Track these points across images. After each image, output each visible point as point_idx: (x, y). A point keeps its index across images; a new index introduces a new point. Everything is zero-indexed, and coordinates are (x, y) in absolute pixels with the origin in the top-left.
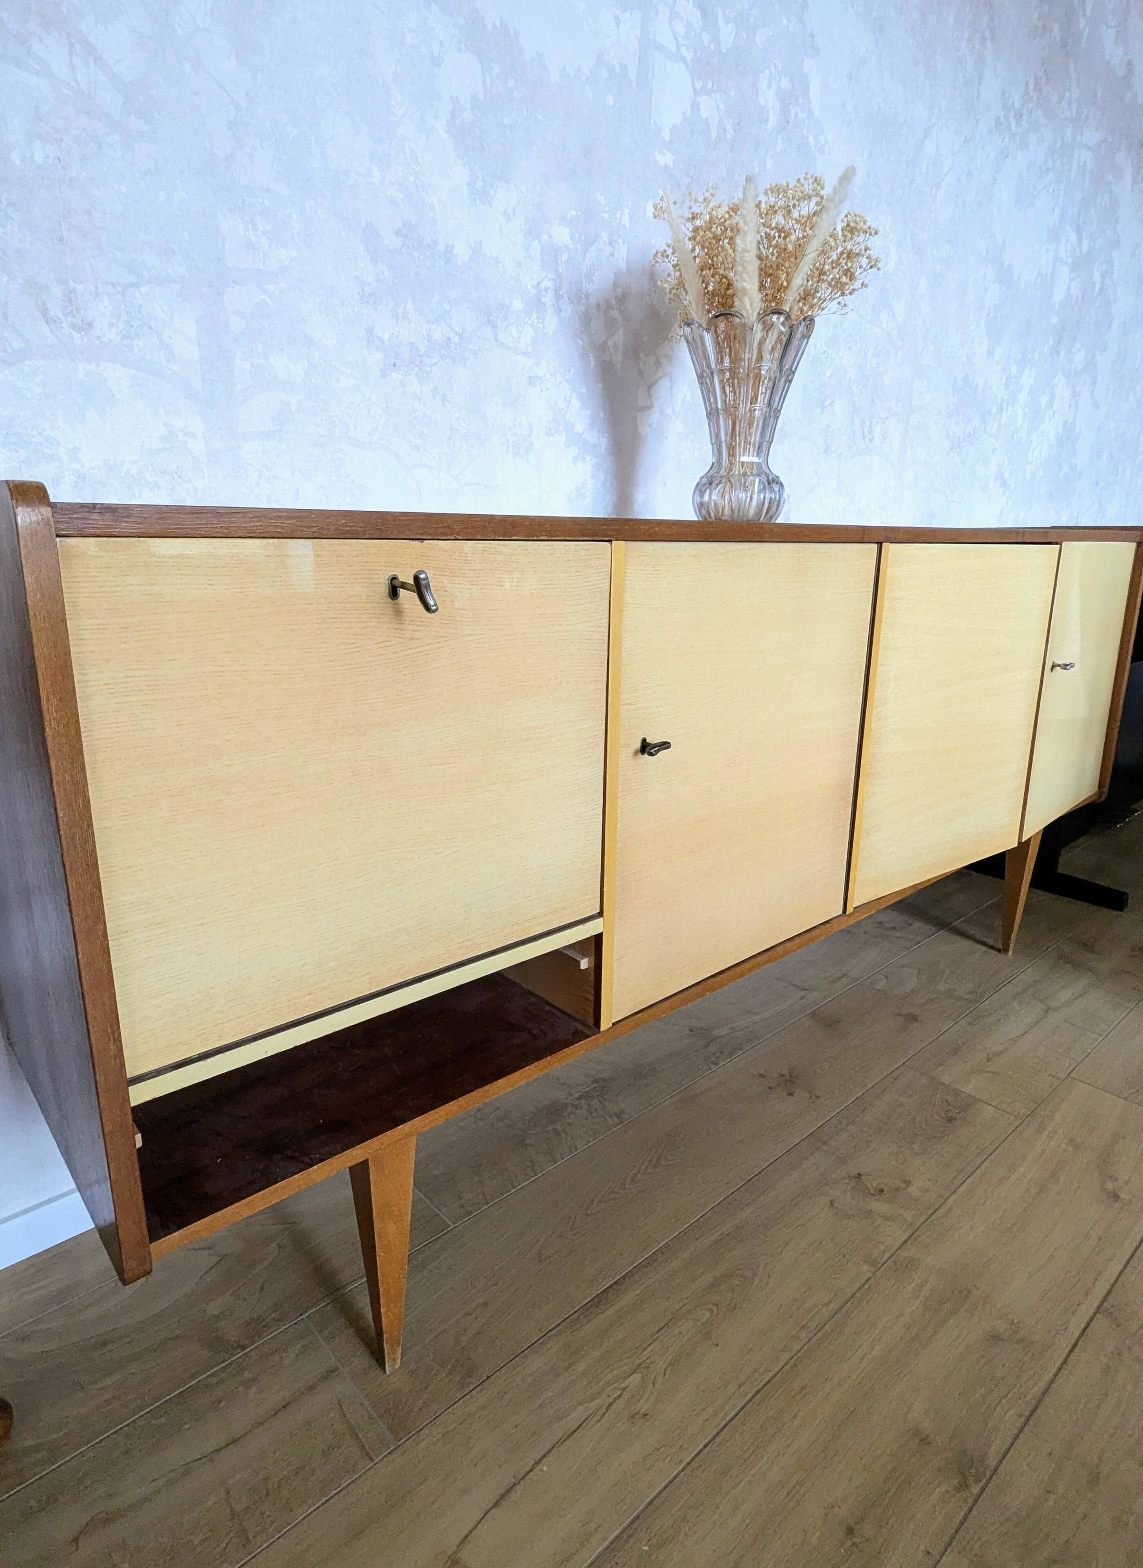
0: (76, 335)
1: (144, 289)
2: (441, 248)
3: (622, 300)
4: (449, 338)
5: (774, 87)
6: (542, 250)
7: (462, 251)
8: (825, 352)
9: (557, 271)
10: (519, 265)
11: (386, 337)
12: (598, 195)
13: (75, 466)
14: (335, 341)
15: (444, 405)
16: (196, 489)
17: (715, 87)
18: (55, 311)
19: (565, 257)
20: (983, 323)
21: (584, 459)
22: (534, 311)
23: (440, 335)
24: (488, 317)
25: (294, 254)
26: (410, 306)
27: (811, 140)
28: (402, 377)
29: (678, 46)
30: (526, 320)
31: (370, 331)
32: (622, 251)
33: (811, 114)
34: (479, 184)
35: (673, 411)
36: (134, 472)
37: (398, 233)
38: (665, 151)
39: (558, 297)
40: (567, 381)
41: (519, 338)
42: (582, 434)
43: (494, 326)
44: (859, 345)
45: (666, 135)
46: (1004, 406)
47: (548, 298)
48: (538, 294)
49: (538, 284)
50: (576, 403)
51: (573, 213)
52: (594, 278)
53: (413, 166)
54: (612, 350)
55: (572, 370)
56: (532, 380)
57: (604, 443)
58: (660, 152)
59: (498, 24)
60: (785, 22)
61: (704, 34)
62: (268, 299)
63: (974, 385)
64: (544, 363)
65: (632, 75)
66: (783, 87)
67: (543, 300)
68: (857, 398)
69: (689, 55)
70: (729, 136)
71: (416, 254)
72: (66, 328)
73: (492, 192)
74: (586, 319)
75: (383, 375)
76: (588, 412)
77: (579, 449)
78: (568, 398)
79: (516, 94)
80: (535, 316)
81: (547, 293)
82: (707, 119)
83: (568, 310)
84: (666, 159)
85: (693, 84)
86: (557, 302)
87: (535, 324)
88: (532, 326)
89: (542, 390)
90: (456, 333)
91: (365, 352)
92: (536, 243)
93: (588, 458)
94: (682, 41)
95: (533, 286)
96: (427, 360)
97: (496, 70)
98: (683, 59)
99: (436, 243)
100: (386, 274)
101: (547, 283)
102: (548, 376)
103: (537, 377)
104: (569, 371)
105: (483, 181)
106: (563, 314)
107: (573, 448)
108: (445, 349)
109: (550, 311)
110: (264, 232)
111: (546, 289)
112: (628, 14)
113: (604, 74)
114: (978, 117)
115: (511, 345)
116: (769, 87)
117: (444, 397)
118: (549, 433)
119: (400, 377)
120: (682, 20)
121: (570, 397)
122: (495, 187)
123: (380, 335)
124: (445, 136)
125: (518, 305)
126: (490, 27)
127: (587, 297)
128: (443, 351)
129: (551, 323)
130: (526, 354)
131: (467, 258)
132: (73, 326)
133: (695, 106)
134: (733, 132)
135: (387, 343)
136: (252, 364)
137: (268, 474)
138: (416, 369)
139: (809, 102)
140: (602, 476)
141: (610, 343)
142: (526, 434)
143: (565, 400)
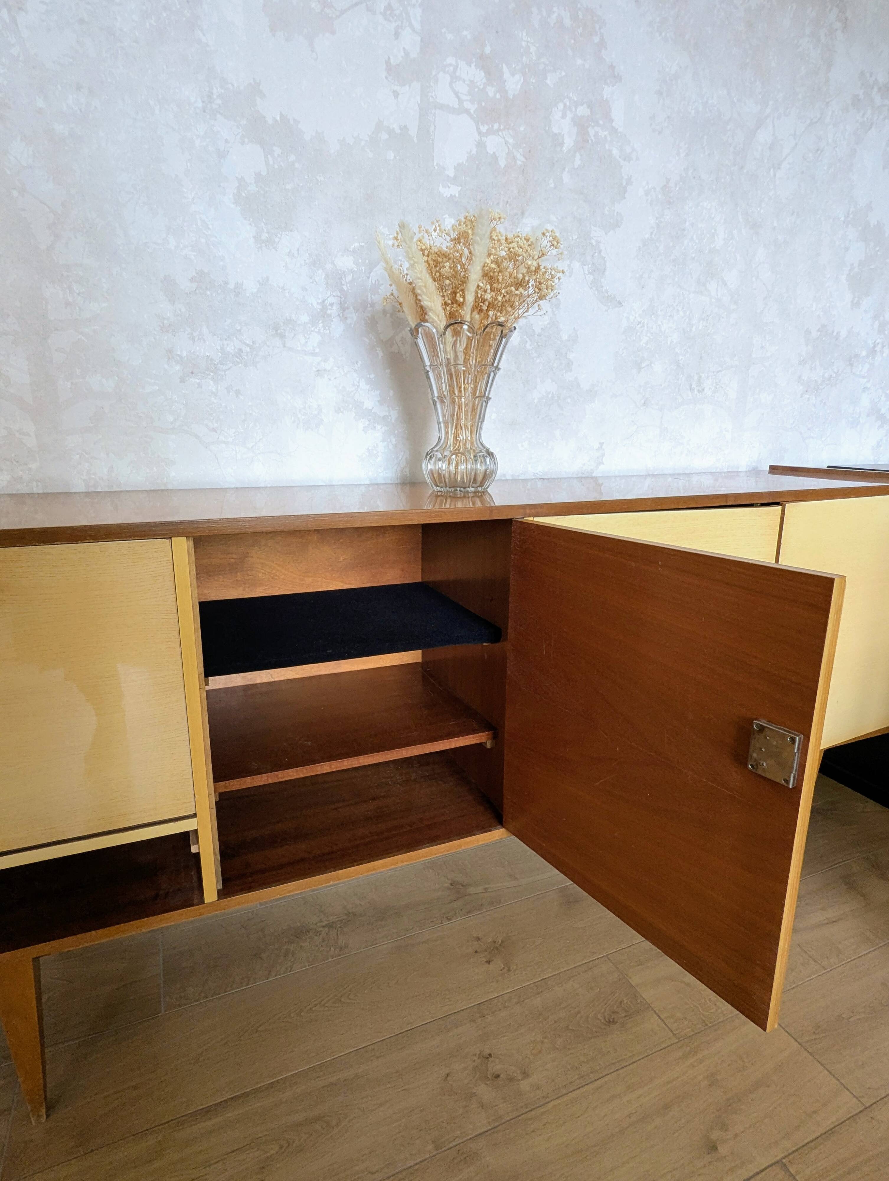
2: (232, 286)
4: (241, 349)
5: (569, 115)
6: (327, 277)
7: (250, 286)
8: (640, 323)
9: (341, 290)
10: (304, 289)
11: (184, 354)
14: (140, 361)
15: (238, 398)
16: (30, 470)
17: (502, 127)
19: (349, 278)
20: (843, 278)
21: (375, 427)
22: (320, 322)
23: (233, 348)
24: (276, 331)
25: (104, 305)
26: (205, 330)
27: (615, 152)
28: (199, 381)
29: (461, 101)
30: (313, 329)
33: (614, 130)
34: (265, 236)
37: (192, 280)
38: (449, 185)
39: (343, 308)
40: (355, 371)
41: (306, 342)
42: (371, 410)
43: (282, 337)
44: (681, 313)
45: (451, 173)
46: (878, 348)
47: (334, 311)
48: (324, 308)
49: (324, 301)
50: (363, 385)
51: (356, 244)
52: (379, 290)
53: (205, 232)
54: (400, 344)
55: (360, 363)
56: (319, 373)
57: (394, 415)
58: (444, 186)
59: (278, 118)
60: (579, 62)
61: (488, 88)
62: (83, 338)
63: (835, 334)
64: (331, 359)
65: (413, 132)
66: (579, 115)
67: (329, 312)
68: (681, 357)
69: (472, 108)
70: (519, 163)
71: (208, 293)
73: (277, 240)
74: (372, 323)
75: (182, 381)
76: (378, 392)
77: (369, 421)
78: (356, 383)
79: (297, 165)
80: (321, 325)
81: (332, 307)
82: (494, 153)
83: (353, 317)
84: (452, 191)
85: (478, 129)
86: (342, 313)
87: (322, 331)
88: (319, 332)
89: (330, 379)
90: (248, 345)
91: (166, 366)
92: (320, 271)
93: (379, 427)
94: (464, 97)
95: (318, 303)
96: (221, 367)
97: (277, 151)
98: (467, 111)
99: (226, 283)
100: (183, 310)
101: (334, 300)
102: (335, 368)
103: (325, 370)
104: (357, 363)
105: (268, 233)
106: (349, 321)
107: (362, 420)
108: (237, 358)
109: (336, 320)
110: (79, 294)
111: (331, 305)
112: (407, 87)
113: (384, 136)
114: (827, 100)
115: (299, 349)
116: (563, 117)
117: (238, 392)
118: (338, 411)
119: (198, 381)
120: (464, 81)
121: (359, 382)
122: (279, 236)
123: (179, 353)
124: (233, 206)
125: (305, 318)
126: (270, 121)
127: (373, 305)
128: (234, 359)
129: (337, 328)
130: (314, 354)
131: (255, 290)
133: (480, 145)
134: (523, 159)
135: (186, 359)
136: (72, 383)
137: (87, 456)
138: (212, 374)
139: (612, 121)
140: (394, 440)
141: (398, 338)
142: (316, 413)
143: (353, 385)
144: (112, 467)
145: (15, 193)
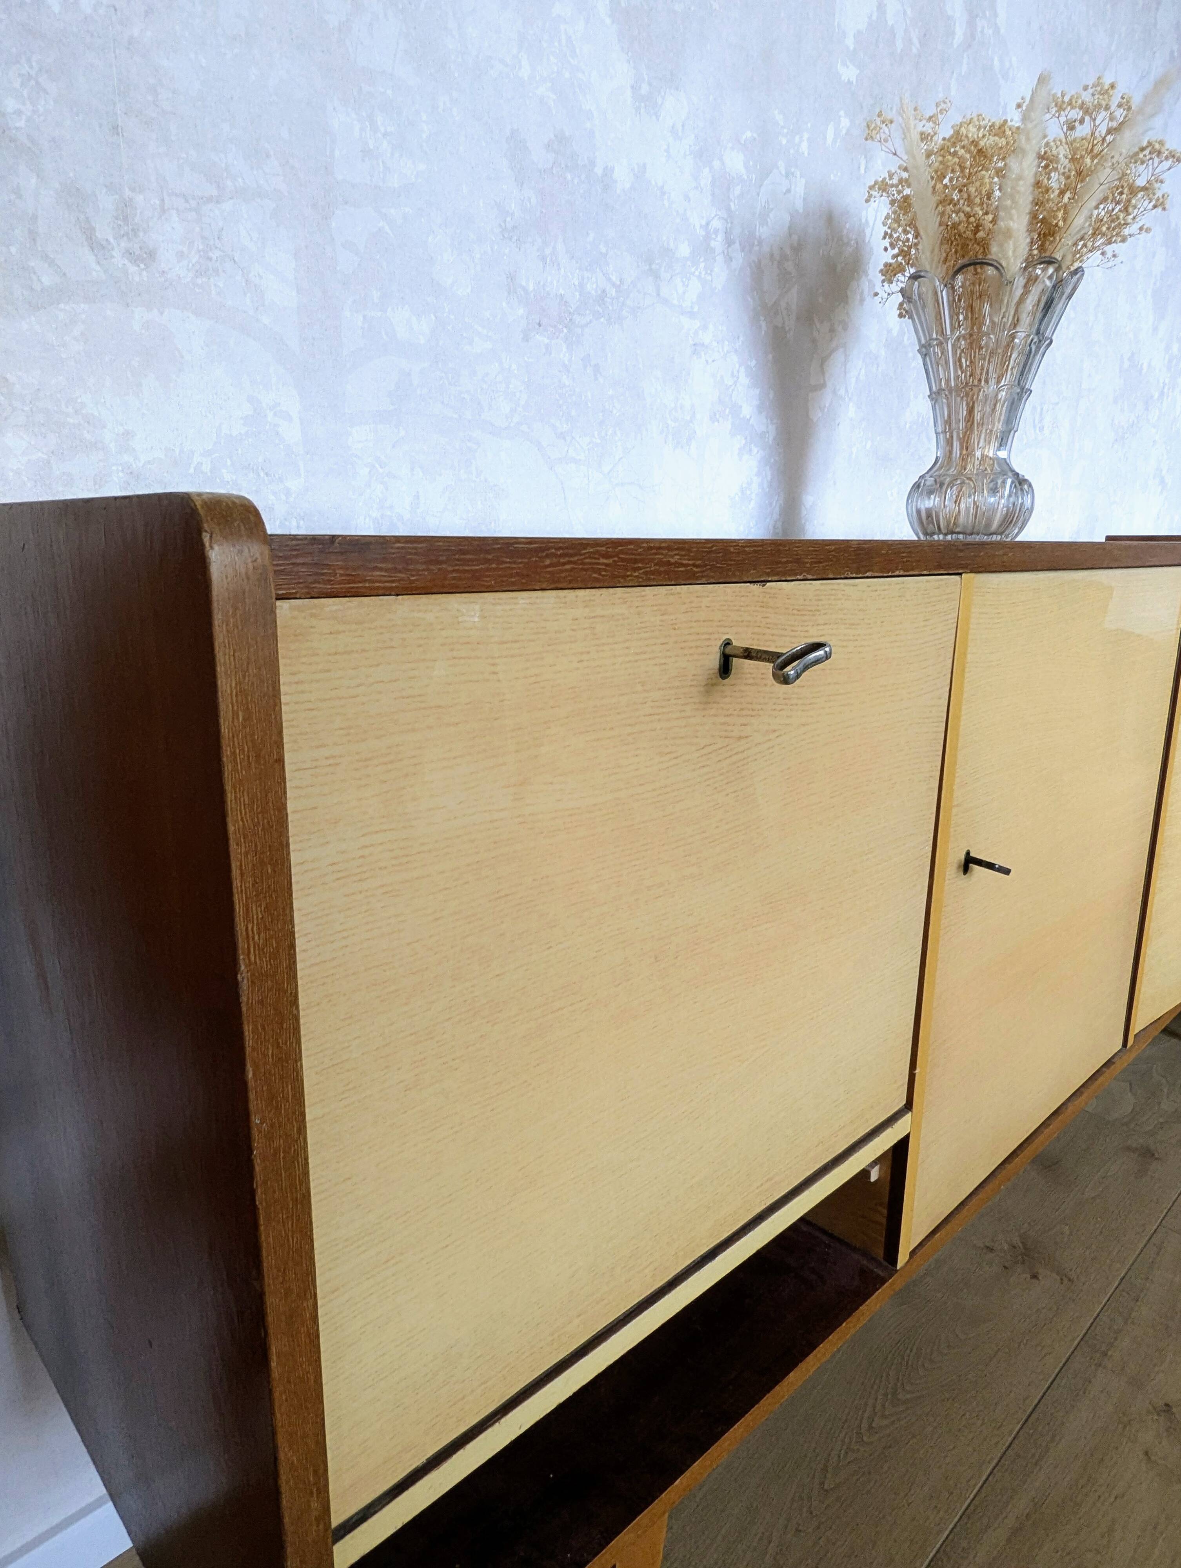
0: (132, 269)
1: (227, 206)
2: (599, 170)
3: (797, 249)
4: (604, 291)
6: (713, 180)
7: (623, 178)
9: (728, 209)
10: (687, 198)
11: (531, 287)
12: (776, 112)
13: (127, 458)
14: (469, 290)
15: (596, 379)
16: (288, 492)
18: (104, 231)
19: (738, 190)
21: (751, 450)
22: (702, 260)
23: (594, 286)
24: (650, 265)
25: (422, 167)
26: (560, 246)
27: (996, 62)
28: (548, 341)
30: (693, 270)
31: (511, 277)
32: (799, 188)
33: (997, 29)
34: (645, 89)
35: (847, 391)
36: (206, 468)
37: (548, 146)
38: (848, 63)
39: (729, 242)
40: (736, 351)
41: (684, 293)
42: (749, 420)
43: (657, 277)
45: (850, 42)
47: (718, 243)
48: (707, 237)
49: (708, 224)
50: (743, 379)
51: (749, 134)
52: (769, 220)
53: (570, 59)
54: (785, 313)
55: (741, 339)
56: (698, 348)
57: (772, 431)
58: (844, 64)
62: (387, 228)
63: (1139, 366)
64: (711, 327)
67: (712, 244)
70: (914, 50)
71: (569, 177)
72: (118, 259)
73: (659, 100)
74: (757, 271)
75: (526, 339)
76: (757, 391)
77: (746, 438)
78: (735, 373)
80: (702, 265)
81: (717, 237)
82: (892, 26)
83: (739, 259)
84: (849, 73)
86: (727, 249)
87: (703, 276)
88: (699, 277)
89: (707, 362)
90: (614, 285)
91: (504, 305)
92: (707, 170)
93: (755, 450)
95: (701, 226)
96: (577, 319)
99: (593, 163)
100: (533, 201)
101: (717, 224)
102: (715, 344)
103: (703, 345)
104: (738, 338)
105: (649, 84)
106: (733, 265)
107: (739, 437)
108: (600, 306)
109: (720, 259)
110: (384, 135)
111: (716, 231)
115: (675, 302)
118: (713, 418)
119: (546, 341)
121: (738, 372)
122: (663, 94)
123: (524, 283)
124: (608, 21)
125: (684, 250)
127: (760, 243)
128: (598, 308)
129: (720, 275)
130: (692, 315)
131: (627, 186)
132: (128, 253)
133: (881, 8)
134: (918, 46)
135: (532, 295)
136: (364, 317)
137: (381, 470)
138: (565, 330)
139: (996, 15)
140: (769, 474)
141: (783, 304)
142: (688, 418)
143: (733, 375)
144: (417, 497)
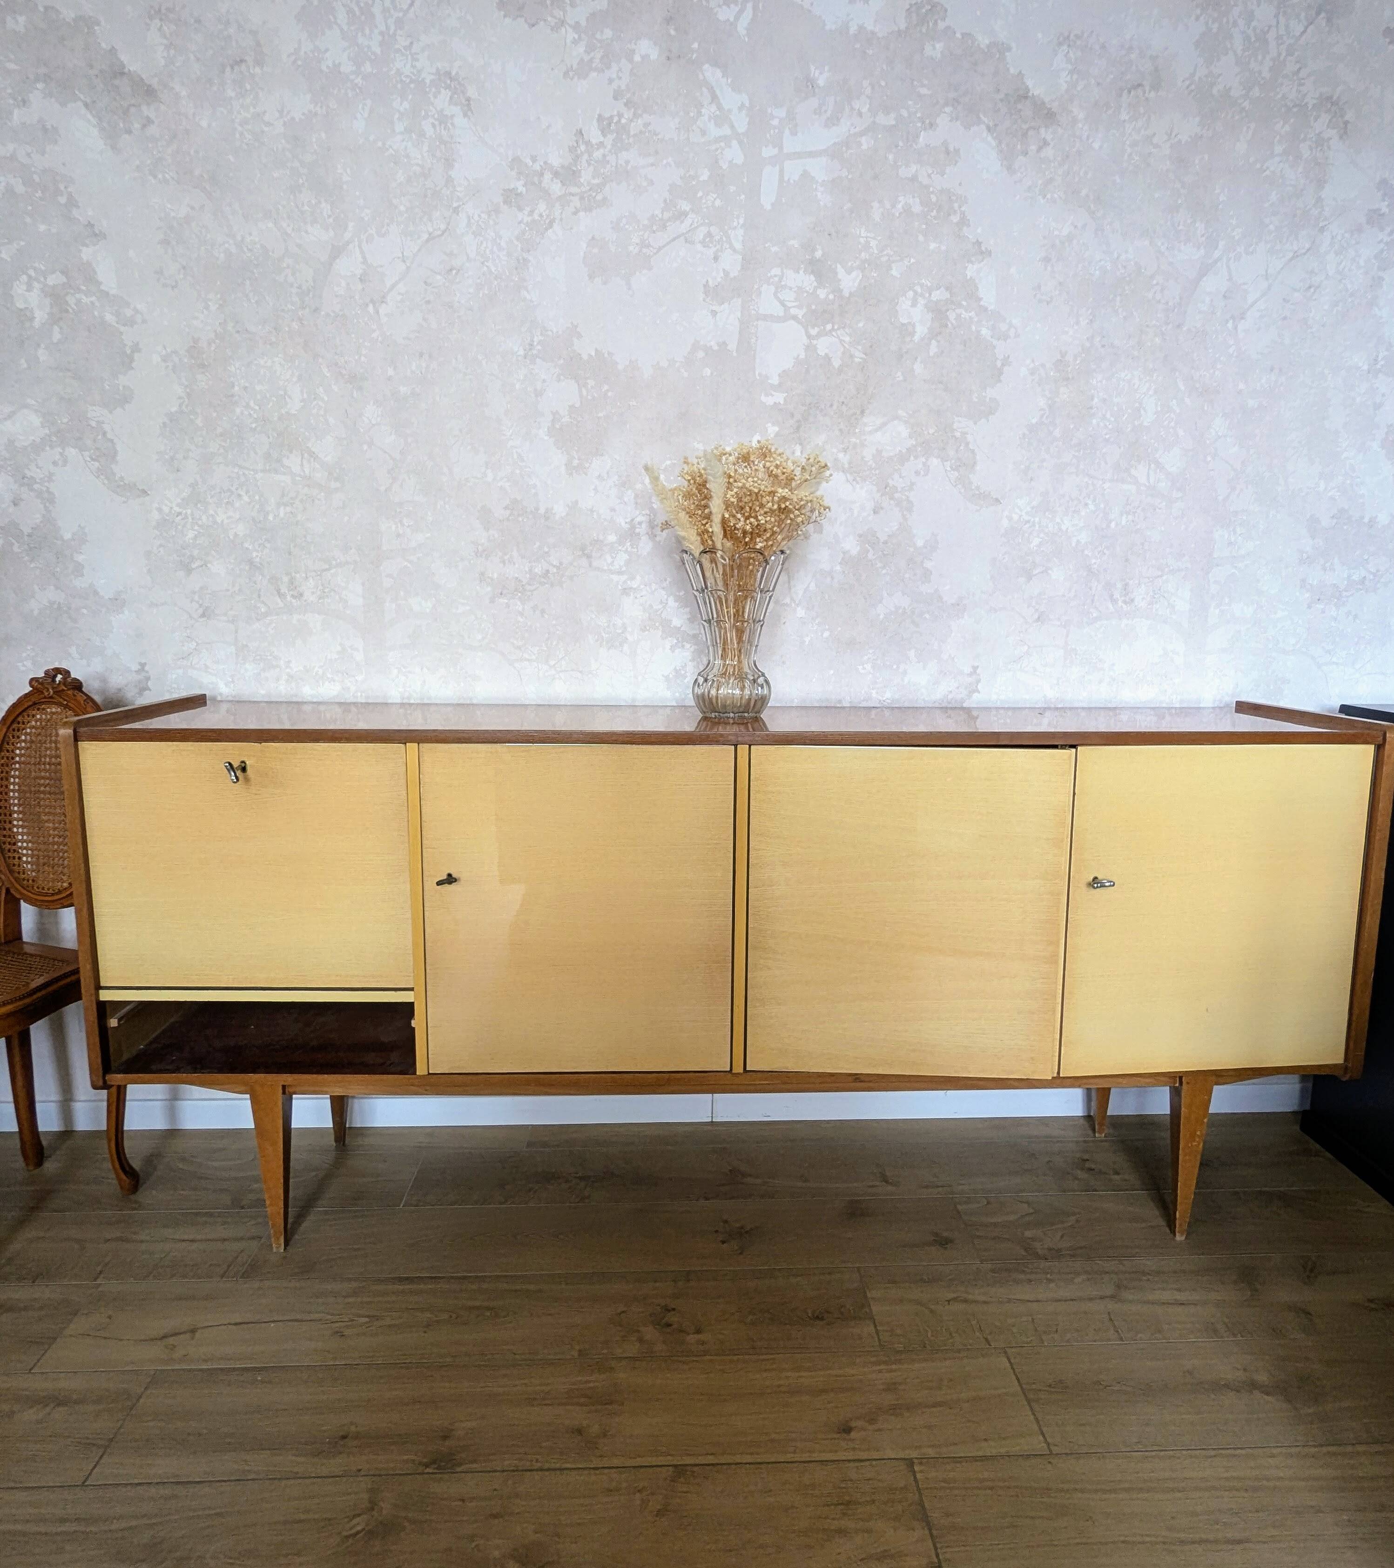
2: (542, 511)
4: (548, 571)
6: (636, 496)
7: (560, 510)
10: (613, 510)
11: (495, 576)
12: (695, 444)
14: (456, 584)
21: (683, 646)
22: (628, 541)
23: (540, 569)
24: (583, 551)
25: (428, 535)
26: (515, 554)
28: (508, 601)
29: (786, 308)
30: (620, 548)
33: (982, 309)
34: (576, 462)
35: (792, 599)
37: (506, 508)
38: (773, 394)
39: (652, 525)
40: (664, 588)
41: (613, 562)
42: (680, 628)
43: (589, 557)
45: (775, 380)
47: (643, 529)
48: (633, 527)
49: (632, 520)
50: (672, 603)
51: (668, 462)
53: (520, 463)
55: (669, 580)
56: (626, 591)
58: (767, 395)
59: (593, 354)
61: (819, 291)
62: (409, 565)
64: (638, 577)
65: (732, 346)
66: (934, 301)
67: (637, 530)
69: (800, 313)
70: (857, 360)
71: (520, 519)
73: (588, 465)
76: (688, 609)
77: (678, 639)
78: (664, 600)
79: (610, 394)
80: (629, 544)
81: (641, 526)
84: (775, 399)
85: (807, 332)
86: (651, 531)
87: (629, 550)
88: (626, 551)
89: (636, 598)
90: (554, 566)
92: (630, 492)
93: (688, 646)
94: (789, 304)
95: (626, 523)
97: (591, 383)
98: (795, 318)
99: (537, 509)
100: (496, 536)
102: (642, 587)
103: (631, 588)
104: (666, 580)
105: (579, 459)
106: (658, 539)
107: (670, 639)
108: (545, 578)
109: (644, 538)
110: (408, 527)
111: (640, 523)
112: (726, 305)
113: (701, 355)
115: (606, 568)
116: (914, 305)
117: (543, 611)
118: (644, 629)
120: (791, 289)
121: (667, 600)
122: (590, 461)
123: (490, 575)
124: (547, 438)
125: (612, 538)
126: (585, 358)
129: (646, 546)
130: (620, 573)
131: (564, 514)
133: (810, 348)
135: (496, 581)
136: (396, 605)
138: (519, 594)
139: (978, 301)
142: (620, 631)
143: (661, 602)
145: (365, 447)
